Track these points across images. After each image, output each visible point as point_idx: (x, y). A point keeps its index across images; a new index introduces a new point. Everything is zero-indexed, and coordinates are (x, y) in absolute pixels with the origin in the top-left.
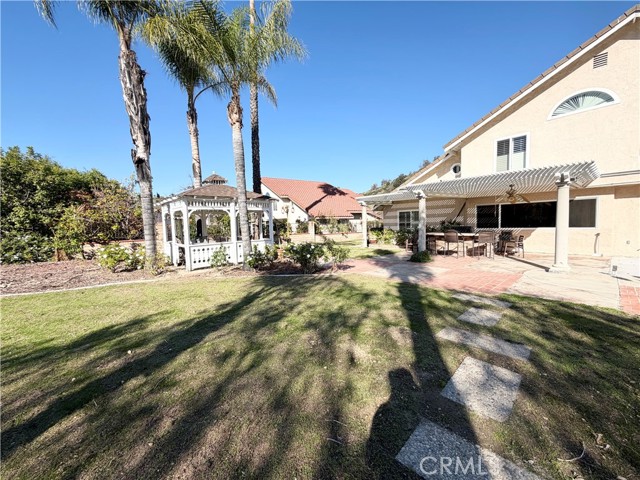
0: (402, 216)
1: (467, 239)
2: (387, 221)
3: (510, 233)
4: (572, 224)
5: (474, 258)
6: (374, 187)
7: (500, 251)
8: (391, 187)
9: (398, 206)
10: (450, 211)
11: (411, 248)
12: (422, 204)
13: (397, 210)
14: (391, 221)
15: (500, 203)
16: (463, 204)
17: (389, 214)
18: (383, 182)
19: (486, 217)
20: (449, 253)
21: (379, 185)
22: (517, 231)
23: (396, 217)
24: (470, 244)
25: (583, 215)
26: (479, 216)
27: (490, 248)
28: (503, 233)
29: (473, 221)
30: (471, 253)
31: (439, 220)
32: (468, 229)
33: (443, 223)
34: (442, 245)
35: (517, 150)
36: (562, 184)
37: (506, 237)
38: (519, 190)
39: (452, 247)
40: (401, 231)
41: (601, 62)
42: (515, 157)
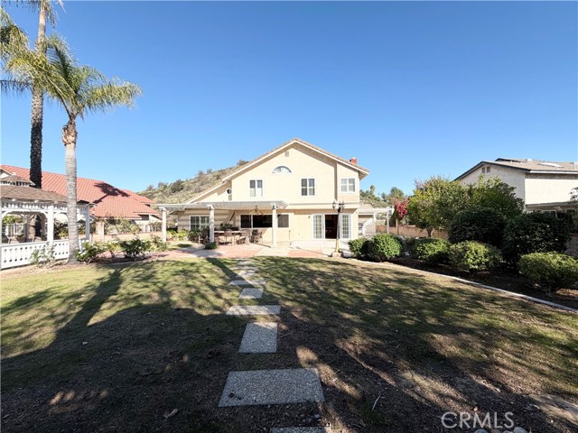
0: (193, 220)
1: (236, 234)
2: (181, 223)
3: (256, 231)
4: (279, 226)
5: (240, 245)
6: (150, 188)
7: (252, 241)
8: (168, 190)
9: (190, 212)
10: (225, 217)
11: (202, 242)
12: (212, 213)
13: (188, 215)
14: (185, 223)
15: (252, 214)
16: (233, 214)
17: (182, 218)
18: (160, 185)
19: (246, 222)
20: (226, 243)
21: (156, 187)
22: (260, 229)
23: (188, 220)
24: (238, 237)
25: (283, 222)
26: (242, 221)
27: (248, 239)
28: (254, 231)
29: (239, 224)
30: (238, 242)
31: (219, 223)
32: (237, 229)
33: (222, 225)
34: (222, 239)
35: (258, 186)
36: (273, 208)
37: (255, 233)
38: (259, 208)
39: (229, 239)
40: (192, 230)
41: (287, 155)
42: (258, 190)
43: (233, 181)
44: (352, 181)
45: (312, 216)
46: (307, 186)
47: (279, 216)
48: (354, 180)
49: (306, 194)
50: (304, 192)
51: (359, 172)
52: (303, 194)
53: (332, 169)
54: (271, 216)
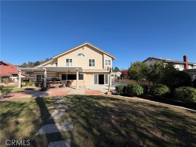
0: (38, 76)
1: (59, 83)
2: (31, 78)
3: (69, 81)
4: (79, 79)
6: (25, 64)
7: (67, 86)
8: (33, 65)
10: (54, 75)
11: (41, 87)
12: (45, 73)
13: (35, 74)
14: (33, 78)
15: (67, 74)
16: (58, 73)
17: (32, 75)
18: (29, 63)
19: (64, 77)
20: (54, 87)
22: (70, 81)
23: (35, 76)
25: (81, 77)
26: (62, 77)
27: (64, 85)
28: (68, 81)
29: (60, 78)
30: (60, 87)
32: (59, 80)
33: (52, 78)
34: (52, 85)
35: (70, 62)
36: (77, 71)
37: (68, 82)
38: (70, 71)
39: (55, 85)
40: (37, 81)
41: (83, 49)
42: (70, 63)
43: (58, 59)
44: (110, 61)
45: (93, 75)
46: (92, 62)
47: (79, 75)
48: (110, 60)
49: (91, 66)
50: (90, 65)
51: (112, 57)
52: (89, 66)
53: (101, 56)
54: (76, 75)
